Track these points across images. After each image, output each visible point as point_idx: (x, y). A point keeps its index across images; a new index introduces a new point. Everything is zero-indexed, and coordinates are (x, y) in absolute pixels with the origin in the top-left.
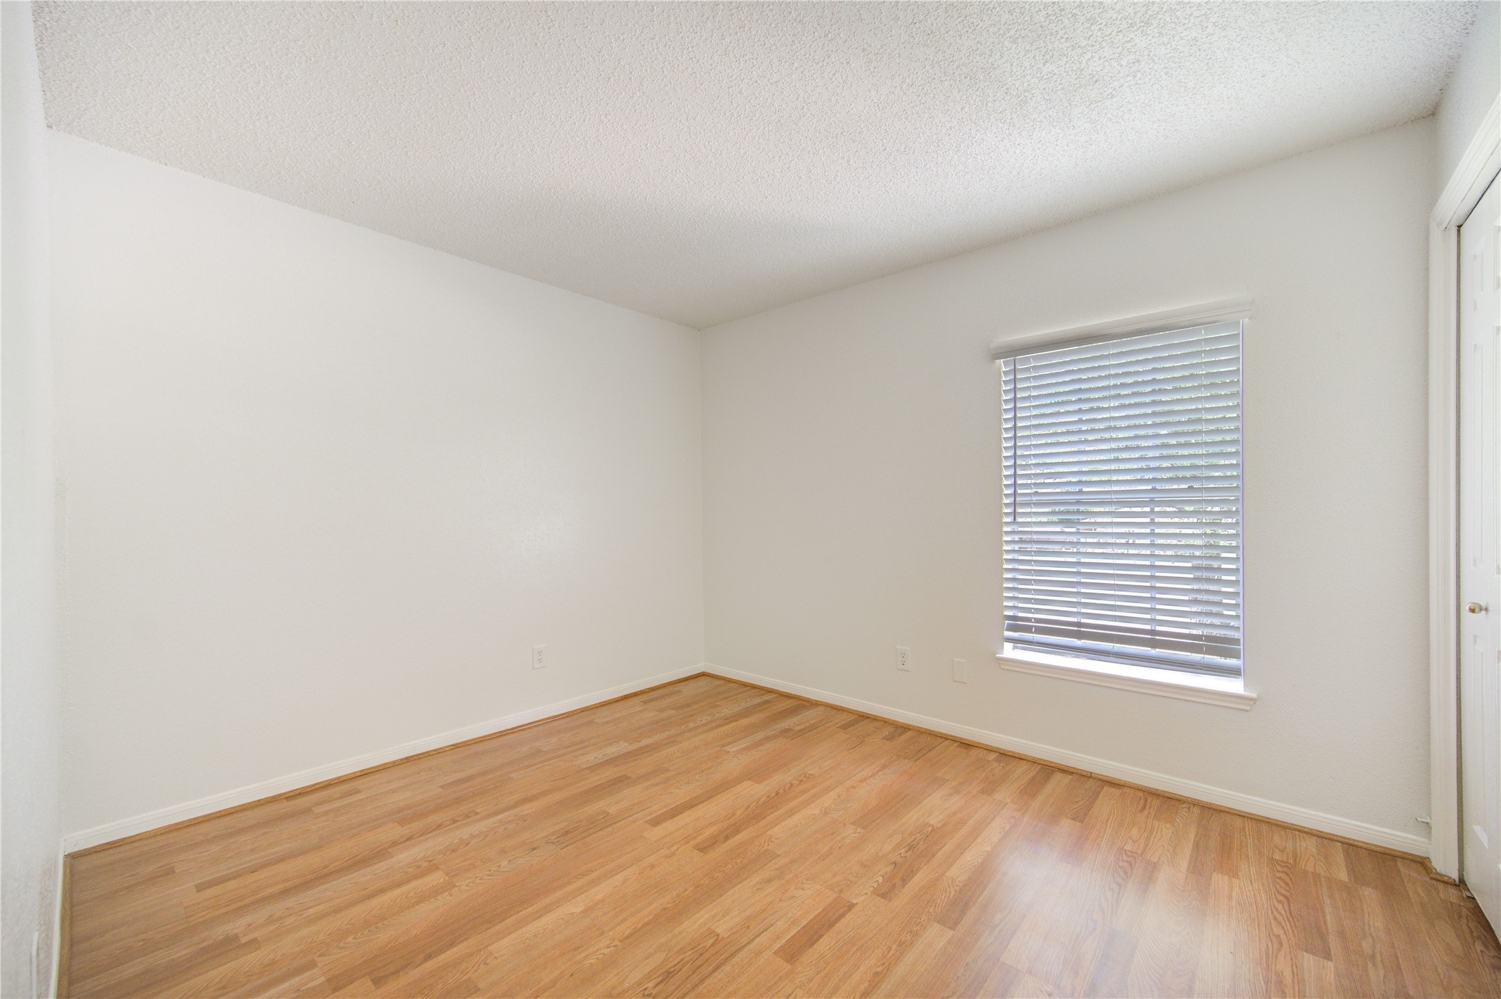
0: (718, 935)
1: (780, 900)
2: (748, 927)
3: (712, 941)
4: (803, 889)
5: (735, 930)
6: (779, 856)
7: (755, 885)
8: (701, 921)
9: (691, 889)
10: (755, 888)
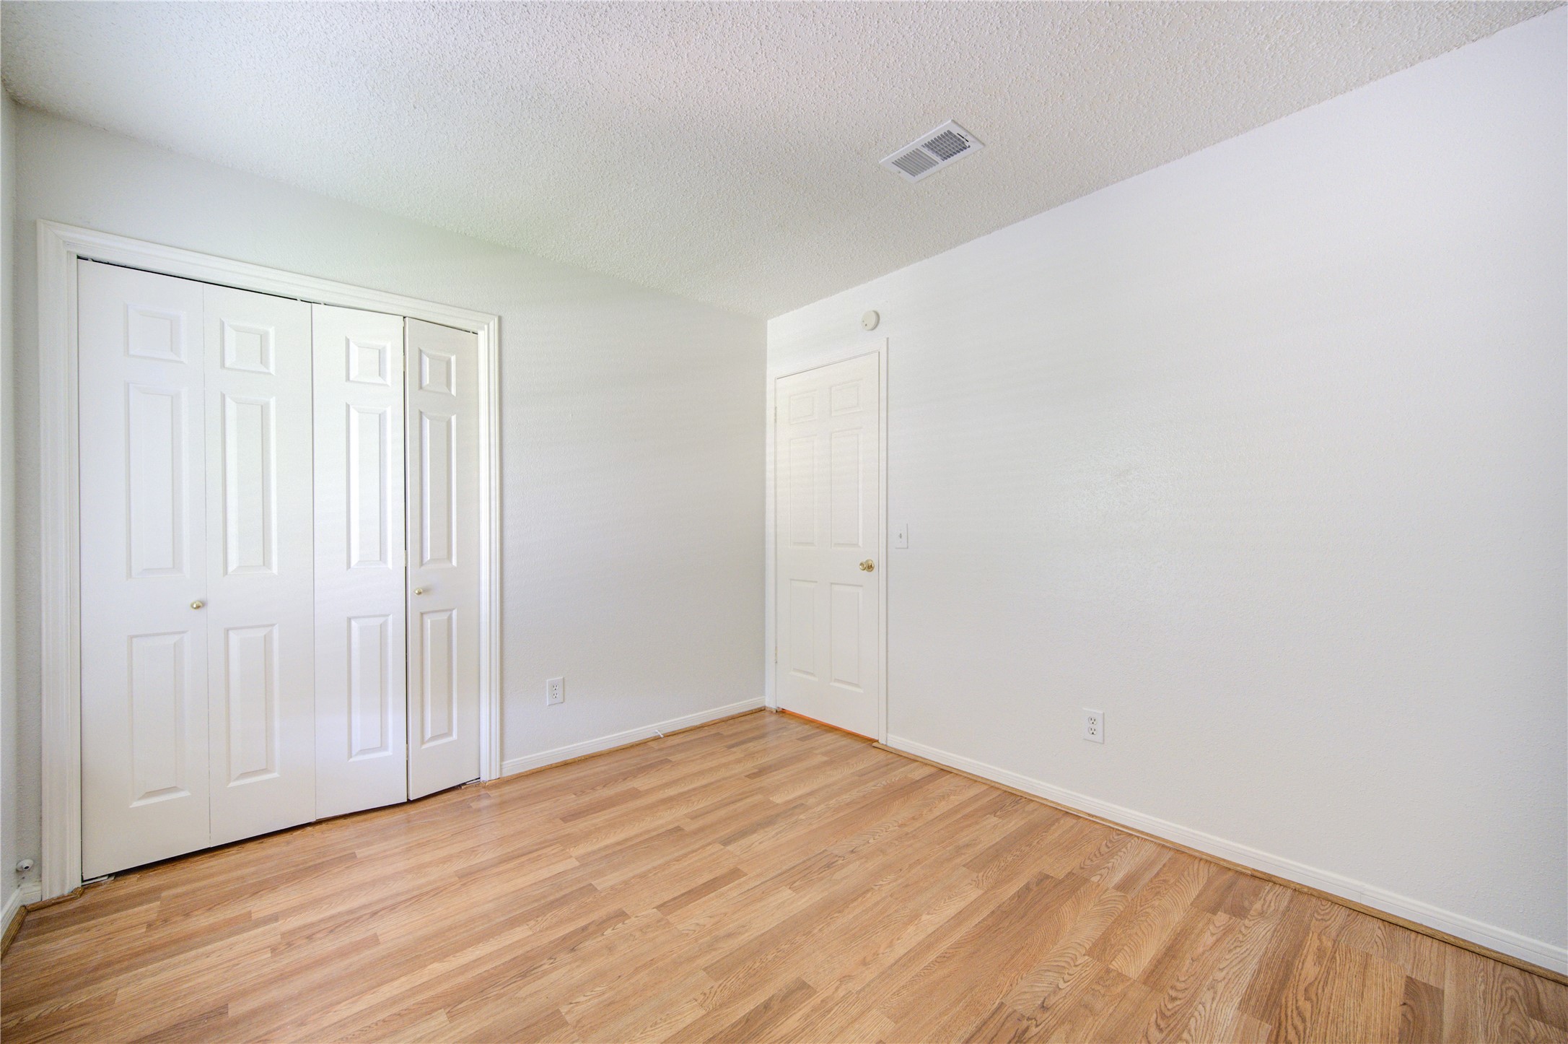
0: (790, 888)
1: (725, 914)
2: (763, 893)
3: (795, 885)
4: (698, 924)
5: (775, 891)
6: (705, 969)
7: (747, 931)
8: (804, 900)
9: (816, 931)
10: (747, 927)
